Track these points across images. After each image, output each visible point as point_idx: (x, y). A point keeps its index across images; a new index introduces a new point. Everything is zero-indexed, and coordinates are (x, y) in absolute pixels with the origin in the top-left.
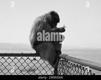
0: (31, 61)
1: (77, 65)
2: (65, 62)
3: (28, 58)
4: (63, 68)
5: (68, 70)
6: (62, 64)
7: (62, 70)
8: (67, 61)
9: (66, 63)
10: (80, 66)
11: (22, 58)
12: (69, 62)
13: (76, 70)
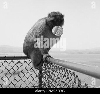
0: (16, 64)
1: (61, 67)
2: (49, 65)
3: (12, 61)
4: (48, 71)
5: (53, 72)
6: (47, 66)
7: (47, 72)
8: (52, 64)
9: (51, 65)
10: (64, 69)
11: (6, 61)
12: (54, 65)
13: (60, 73)
